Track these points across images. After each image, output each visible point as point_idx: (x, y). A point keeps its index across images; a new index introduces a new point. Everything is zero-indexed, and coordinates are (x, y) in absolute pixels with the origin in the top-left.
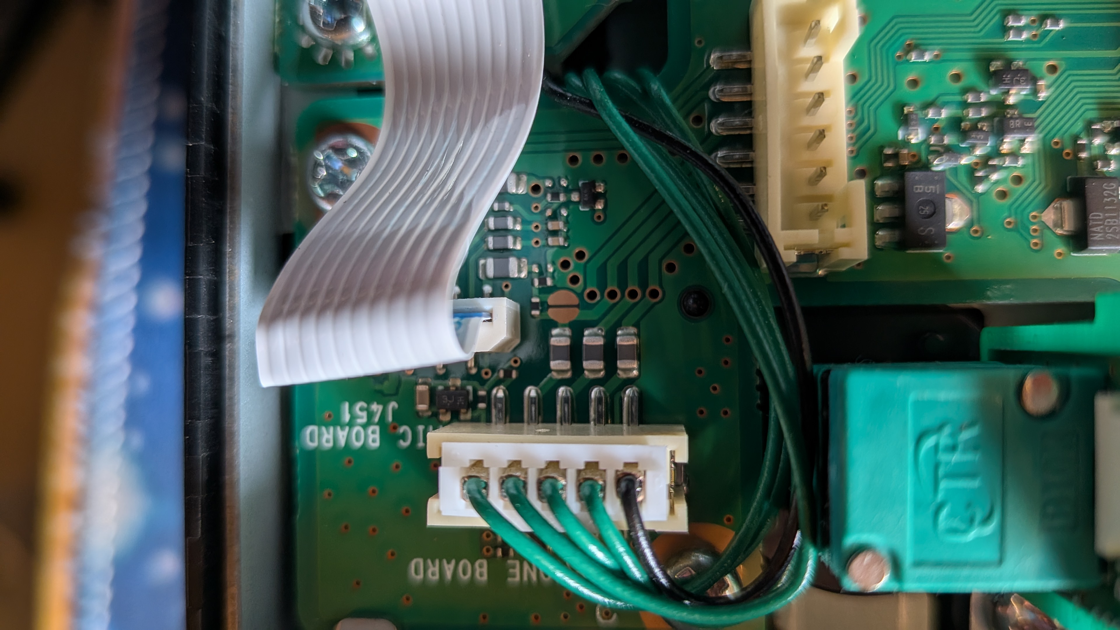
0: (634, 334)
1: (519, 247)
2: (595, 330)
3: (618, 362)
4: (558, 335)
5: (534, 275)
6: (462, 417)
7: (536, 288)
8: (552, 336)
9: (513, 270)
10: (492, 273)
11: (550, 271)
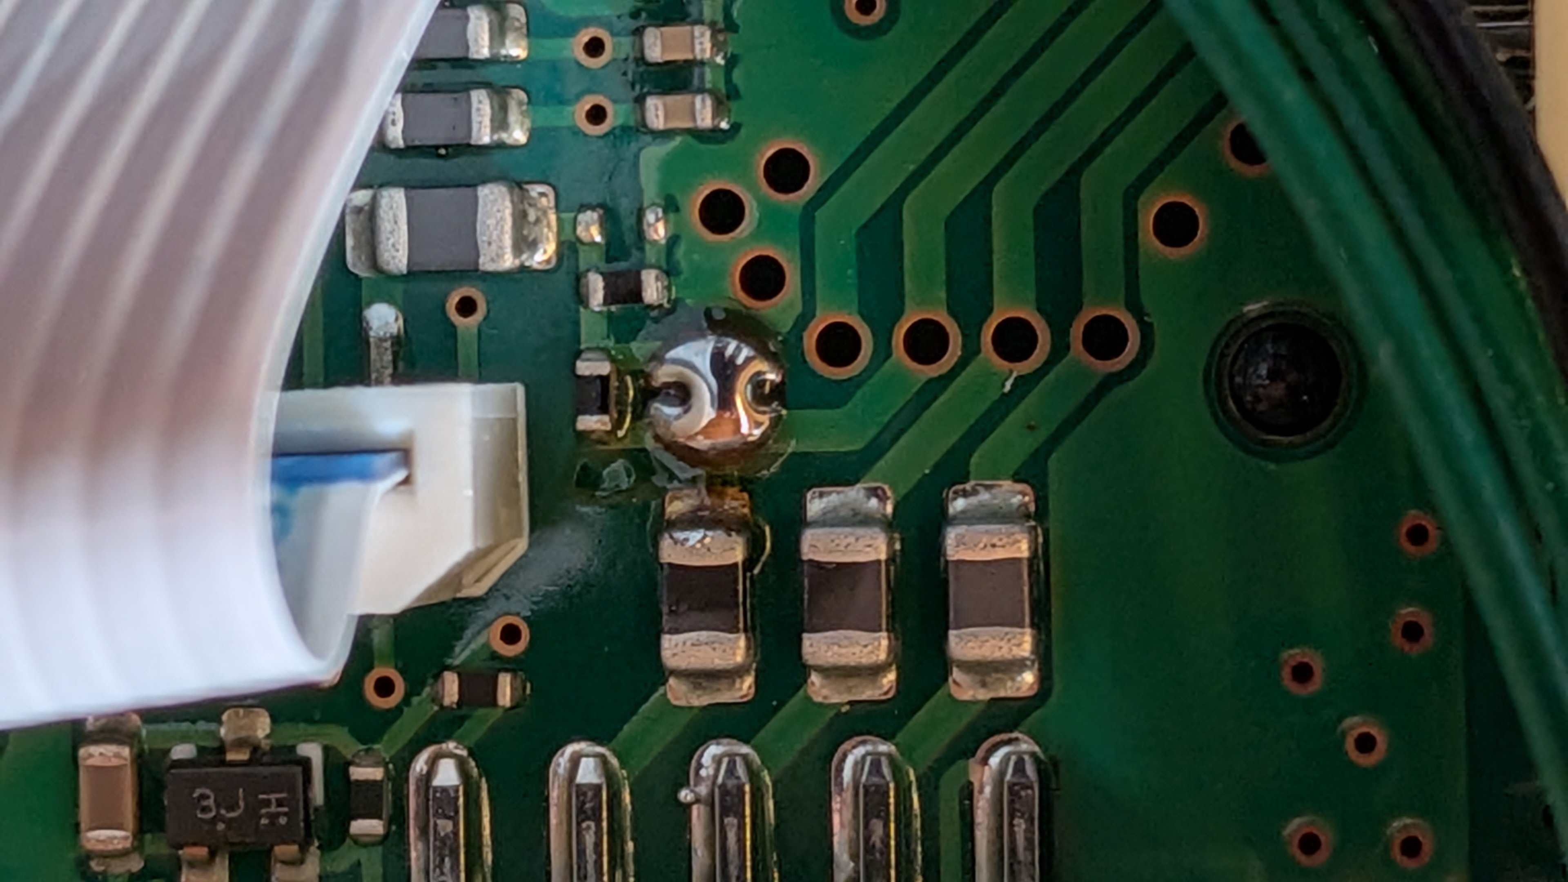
0: (1021, 516)
1: (518, 135)
2: (854, 494)
3: (952, 633)
4: (691, 522)
5: (585, 258)
7: (597, 313)
8: (667, 525)
9: (494, 237)
10: (401, 252)
11: (656, 237)
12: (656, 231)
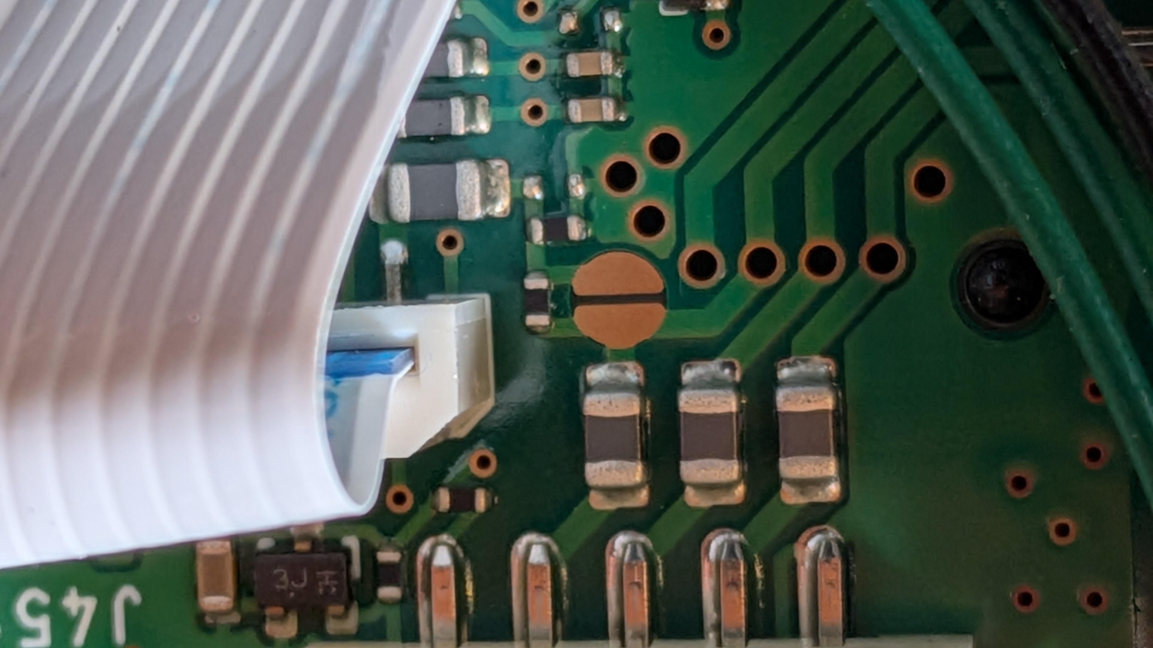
0: (827, 379)
1: (483, 126)
2: (714, 367)
3: (782, 462)
4: (605, 387)
5: (530, 210)
6: (332, 626)
7: (538, 246)
8: (589, 389)
9: (468, 197)
10: (405, 208)
11: (577, 195)
12: (577, 191)
